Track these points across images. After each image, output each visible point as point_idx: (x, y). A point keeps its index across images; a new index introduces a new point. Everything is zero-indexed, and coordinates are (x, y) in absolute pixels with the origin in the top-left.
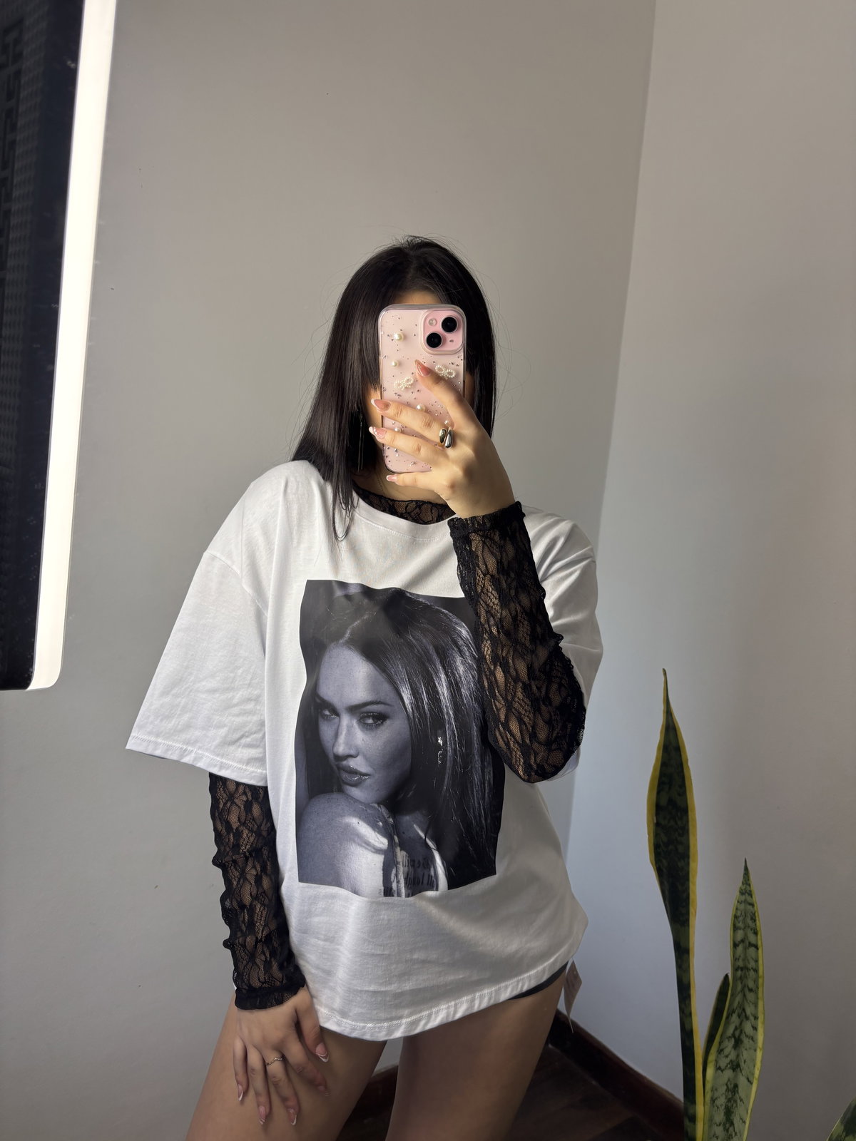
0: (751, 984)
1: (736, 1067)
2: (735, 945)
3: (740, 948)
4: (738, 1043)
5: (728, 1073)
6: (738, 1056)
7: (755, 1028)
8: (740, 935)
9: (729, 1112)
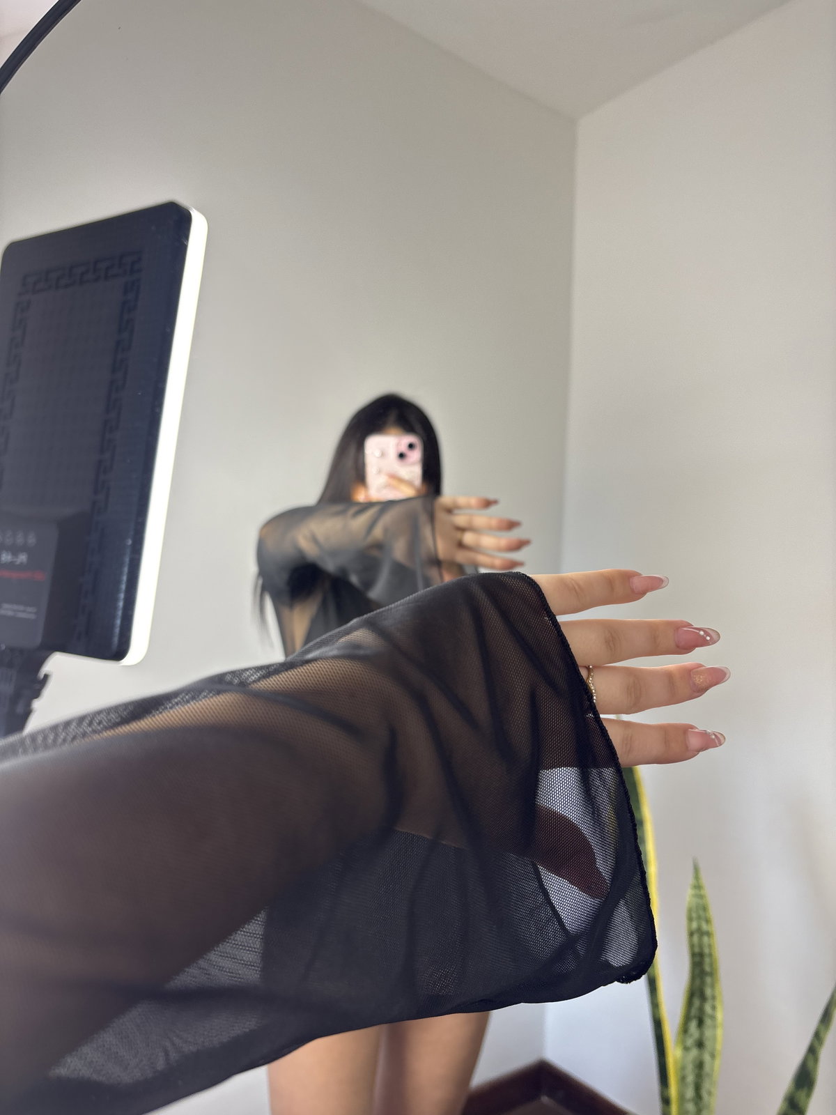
0: (707, 968)
1: (700, 1044)
2: (691, 934)
3: (696, 938)
4: (701, 1023)
5: (694, 1052)
6: (702, 1034)
7: (714, 1008)
8: (695, 925)
9: (698, 1088)
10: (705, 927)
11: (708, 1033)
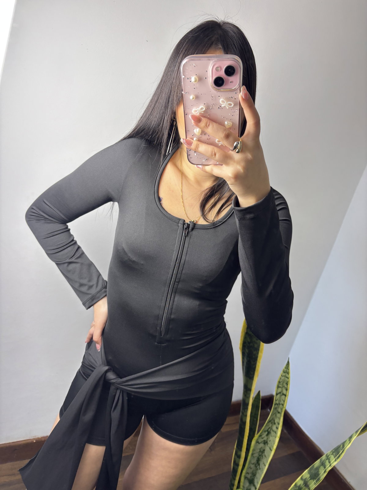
0: (279, 410)
1: (265, 443)
2: (277, 394)
3: (279, 396)
4: (269, 433)
5: (262, 445)
6: (268, 439)
7: (277, 428)
8: (280, 390)
9: (258, 460)
10: (284, 392)
11: (271, 438)
